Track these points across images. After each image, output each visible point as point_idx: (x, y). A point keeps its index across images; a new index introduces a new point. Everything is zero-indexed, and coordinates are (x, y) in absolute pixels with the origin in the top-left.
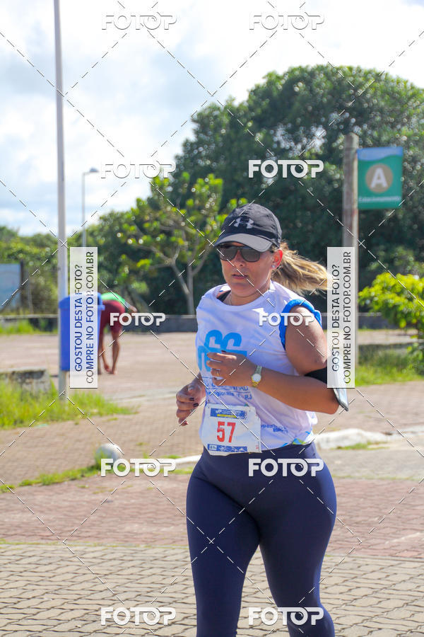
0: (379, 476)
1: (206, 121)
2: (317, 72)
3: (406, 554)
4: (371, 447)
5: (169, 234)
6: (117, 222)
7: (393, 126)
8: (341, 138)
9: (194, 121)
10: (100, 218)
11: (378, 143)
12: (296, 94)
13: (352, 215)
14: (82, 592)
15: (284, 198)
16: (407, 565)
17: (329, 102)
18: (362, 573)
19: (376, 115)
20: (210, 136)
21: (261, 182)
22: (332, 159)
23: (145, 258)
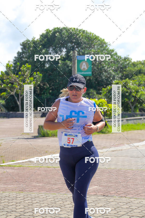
1: (25, 45)
2: (63, 29)
3: (92, 193)
5: (12, 84)
7: (89, 48)
8: (72, 52)
9: (21, 45)
11: (84, 54)
12: (56, 37)
15: (52, 72)
17: (67, 40)
19: (83, 45)
20: (27, 50)
21: (44, 66)
22: (68, 59)
23: (4, 92)
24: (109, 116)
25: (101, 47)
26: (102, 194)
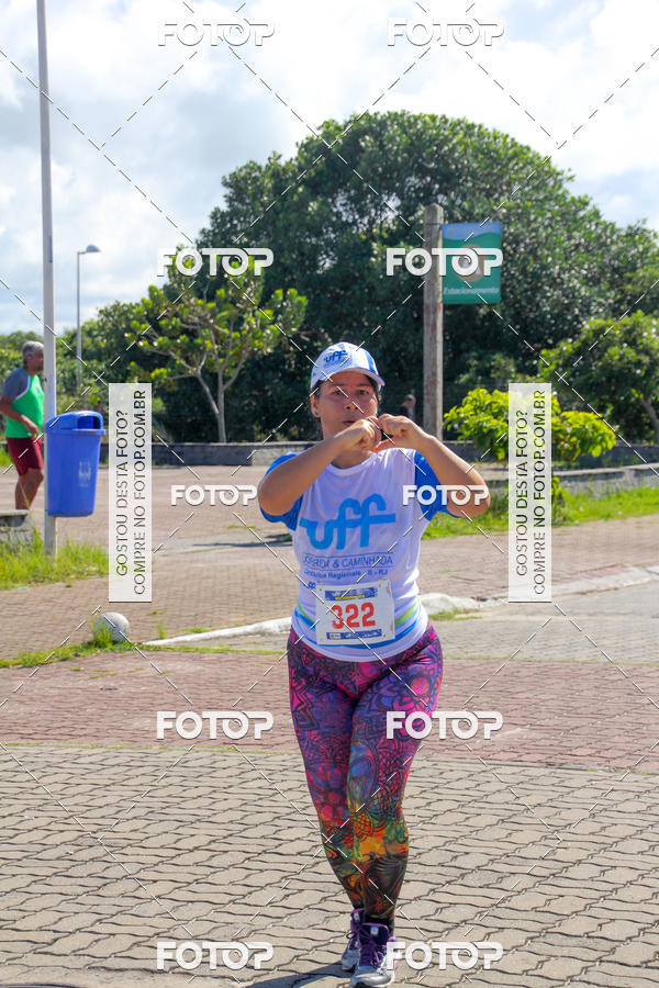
0: (469, 655)
1: (242, 184)
2: (389, 123)
3: (502, 756)
4: (457, 616)
5: (192, 334)
6: (123, 317)
7: (489, 195)
8: (421, 210)
9: (226, 184)
10: (101, 312)
11: (469, 217)
12: (362, 150)
13: (435, 312)
14: (75, 809)
15: (345, 289)
16: (504, 770)
17: (405, 162)
18: (445, 781)
19: (466, 181)
20: (248, 204)
21: (315, 266)
22: (408, 237)
23: (160, 366)
24: (567, 460)
25: (536, 188)
26: (543, 758)
